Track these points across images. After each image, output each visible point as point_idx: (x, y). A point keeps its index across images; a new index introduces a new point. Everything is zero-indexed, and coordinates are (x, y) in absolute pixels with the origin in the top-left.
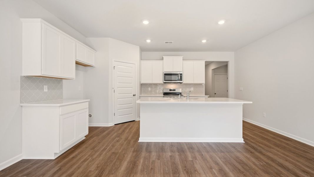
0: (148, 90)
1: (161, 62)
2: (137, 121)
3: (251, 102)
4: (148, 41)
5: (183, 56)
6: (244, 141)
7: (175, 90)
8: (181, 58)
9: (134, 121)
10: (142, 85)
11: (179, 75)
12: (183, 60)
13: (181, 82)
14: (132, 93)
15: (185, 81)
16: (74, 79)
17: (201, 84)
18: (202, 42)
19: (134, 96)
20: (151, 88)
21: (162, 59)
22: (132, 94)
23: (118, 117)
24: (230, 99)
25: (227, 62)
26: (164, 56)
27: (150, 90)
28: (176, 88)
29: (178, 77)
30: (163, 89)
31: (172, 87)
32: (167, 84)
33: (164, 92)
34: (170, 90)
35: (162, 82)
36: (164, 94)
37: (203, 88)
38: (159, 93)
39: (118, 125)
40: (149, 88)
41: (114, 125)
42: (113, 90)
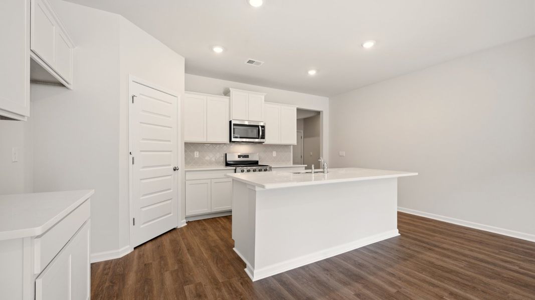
0: (194, 155)
1: (226, 99)
2: (181, 228)
3: (417, 174)
4: (218, 50)
5: (265, 94)
6: (399, 233)
7: (247, 156)
8: (262, 97)
9: (174, 229)
10: (189, 146)
11: (260, 128)
12: (265, 101)
13: (262, 140)
14: (170, 165)
15: (268, 140)
16: (26, 119)
17: (287, 146)
18: (307, 73)
19: (174, 170)
20: (199, 153)
21: (227, 93)
22: (172, 167)
23: (142, 226)
25: (319, 112)
26: (232, 88)
27: (198, 157)
28: (251, 152)
29: (257, 132)
30: (226, 154)
31: (243, 149)
32: (233, 144)
33: (228, 160)
34: (239, 156)
35: (227, 140)
36: (227, 164)
37: (290, 152)
38: (217, 163)
39: (143, 247)
40: (195, 152)
41: (133, 250)
42: (131, 157)
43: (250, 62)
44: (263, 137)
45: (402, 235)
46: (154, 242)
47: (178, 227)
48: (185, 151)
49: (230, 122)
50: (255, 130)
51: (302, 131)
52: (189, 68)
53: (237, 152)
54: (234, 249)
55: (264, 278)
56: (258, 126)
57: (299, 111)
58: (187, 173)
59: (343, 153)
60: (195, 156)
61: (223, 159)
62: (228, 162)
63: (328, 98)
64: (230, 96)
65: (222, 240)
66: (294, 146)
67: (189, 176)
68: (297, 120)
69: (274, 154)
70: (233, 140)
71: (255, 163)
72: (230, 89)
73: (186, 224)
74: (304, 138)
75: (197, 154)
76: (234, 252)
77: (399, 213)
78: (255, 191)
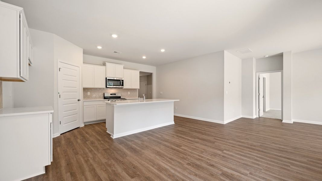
1: (104, 67)
3: (179, 100)
4: (100, 47)
5: (123, 65)
7: (115, 94)
8: (122, 66)
9: (78, 128)
10: (85, 90)
11: (121, 81)
12: (124, 68)
13: (122, 87)
15: (125, 86)
17: (135, 90)
19: (78, 101)
20: (90, 93)
21: (104, 64)
22: (77, 99)
23: (64, 125)
24: (154, 99)
25: (151, 73)
28: (117, 92)
29: (120, 83)
30: (104, 93)
31: (113, 91)
32: (108, 89)
33: (105, 96)
34: (111, 94)
35: (104, 87)
36: (105, 98)
37: (137, 92)
38: (100, 97)
39: (65, 134)
40: (88, 92)
41: (60, 135)
42: (59, 95)
43: (115, 52)
44: (123, 85)
45: (175, 124)
46: (69, 132)
47: (81, 127)
48: (83, 92)
49: (106, 78)
50: (119, 82)
51: (146, 82)
52: (85, 52)
53: (110, 92)
54: (107, 131)
55: (117, 137)
56: (120, 80)
57: (141, 72)
58: (84, 102)
59: (162, 93)
60: (88, 94)
61: (102, 96)
62: (106, 97)
63: (155, 67)
64: (106, 66)
65: (102, 129)
66: (138, 89)
67: (85, 103)
68: (140, 77)
69: (129, 93)
70: (108, 86)
71: (119, 97)
72: (106, 63)
73: (84, 126)
74: (147, 85)
75: (89, 93)
76: (107, 133)
77: (174, 116)
78: (114, 107)
